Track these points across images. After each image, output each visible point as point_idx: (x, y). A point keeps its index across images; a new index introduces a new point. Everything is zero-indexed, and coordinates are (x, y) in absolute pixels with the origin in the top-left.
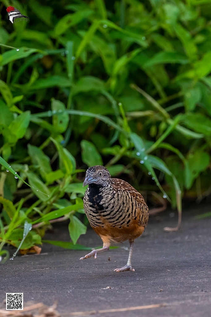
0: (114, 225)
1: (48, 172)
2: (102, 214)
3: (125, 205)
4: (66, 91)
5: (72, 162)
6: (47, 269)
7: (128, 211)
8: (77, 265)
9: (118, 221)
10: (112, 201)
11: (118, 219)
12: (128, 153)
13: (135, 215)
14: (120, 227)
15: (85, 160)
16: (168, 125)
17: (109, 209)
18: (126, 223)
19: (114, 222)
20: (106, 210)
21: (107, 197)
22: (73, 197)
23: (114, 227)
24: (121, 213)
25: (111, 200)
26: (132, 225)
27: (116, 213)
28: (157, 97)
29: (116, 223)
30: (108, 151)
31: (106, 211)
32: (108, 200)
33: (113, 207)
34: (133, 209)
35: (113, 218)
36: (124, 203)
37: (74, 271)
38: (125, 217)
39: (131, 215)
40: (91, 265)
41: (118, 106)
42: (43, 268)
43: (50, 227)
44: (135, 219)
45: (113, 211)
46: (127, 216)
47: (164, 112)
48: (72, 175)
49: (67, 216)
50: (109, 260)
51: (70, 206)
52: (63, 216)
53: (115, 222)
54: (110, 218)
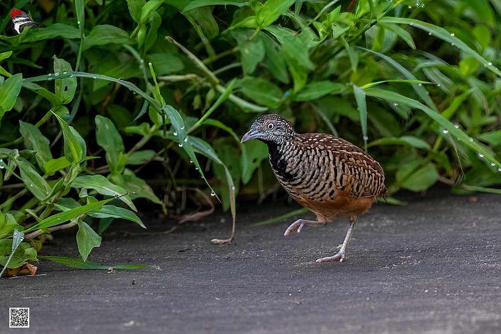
0: (311, 198)
1: (47, 160)
2: (293, 183)
3: (321, 170)
4: (73, 45)
5: (82, 146)
6: (45, 296)
7: (327, 178)
8: (87, 291)
9: (315, 192)
10: (301, 165)
11: (314, 190)
12: (161, 133)
13: (341, 184)
14: (322, 200)
15: (100, 143)
16: (218, 93)
17: (299, 176)
18: (328, 194)
19: (310, 192)
20: (296, 178)
21: (292, 161)
22: (83, 195)
23: (312, 199)
24: (317, 181)
25: (298, 164)
26: (339, 197)
27: (309, 181)
28: (202, 54)
29: (314, 195)
30: (132, 129)
31: (296, 180)
32: (295, 165)
33: (304, 173)
34: (336, 175)
35: (307, 188)
36: (319, 168)
37: (83, 300)
38: (324, 186)
39: (333, 183)
40: (107, 291)
41: (148, 66)
42: (39, 295)
43: (50, 237)
44: (343, 188)
45: (305, 178)
46: (327, 186)
47: (212, 74)
48: (81, 164)
49: (74, 222)
50: (134, 283)
51: (79, 208)
52: (69, 222)
53: (312, 193)
54: (303, 188)
